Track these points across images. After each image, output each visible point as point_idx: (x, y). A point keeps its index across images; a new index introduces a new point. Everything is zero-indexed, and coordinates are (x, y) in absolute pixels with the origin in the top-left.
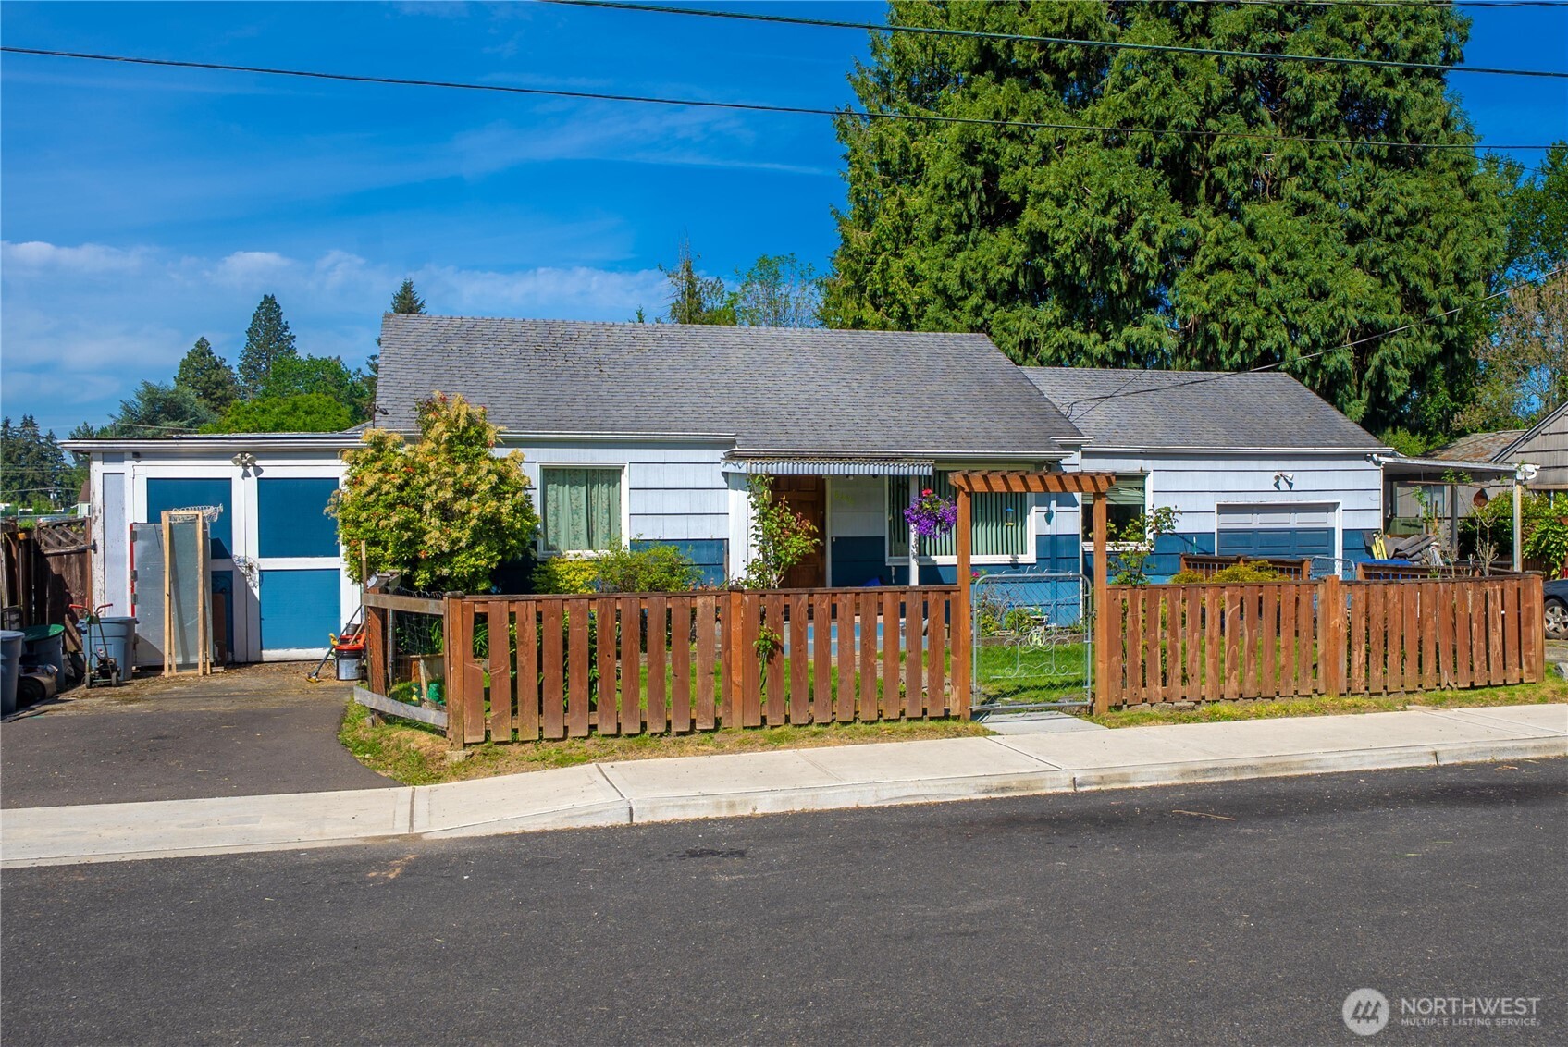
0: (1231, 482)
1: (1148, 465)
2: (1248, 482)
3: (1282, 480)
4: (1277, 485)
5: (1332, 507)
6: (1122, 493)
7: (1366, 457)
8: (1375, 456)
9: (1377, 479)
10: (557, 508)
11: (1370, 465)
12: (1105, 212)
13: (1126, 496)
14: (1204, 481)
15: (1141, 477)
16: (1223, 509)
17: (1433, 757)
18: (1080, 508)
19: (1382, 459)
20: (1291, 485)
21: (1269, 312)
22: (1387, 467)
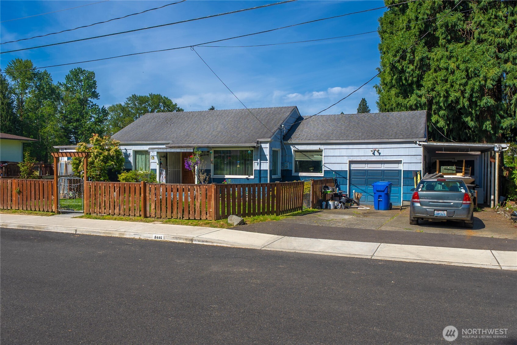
0: (355, 152)
1: (322, 147)
2: (361, 153)
3: (376, 152)
4: (374, 154)
5: (399, 162)
6: (315, 157)
7: (416, 143)
8: (418, 142)
9: (420, 151)
11: (417, 146)
13: (316, 158)
14: (344, 152)
15: (320, 151)
16: (351, 162)
18: (268, 161)
19: (421, 143)
20: (380, 154)
21: (452, 86)
22: (424, 147)
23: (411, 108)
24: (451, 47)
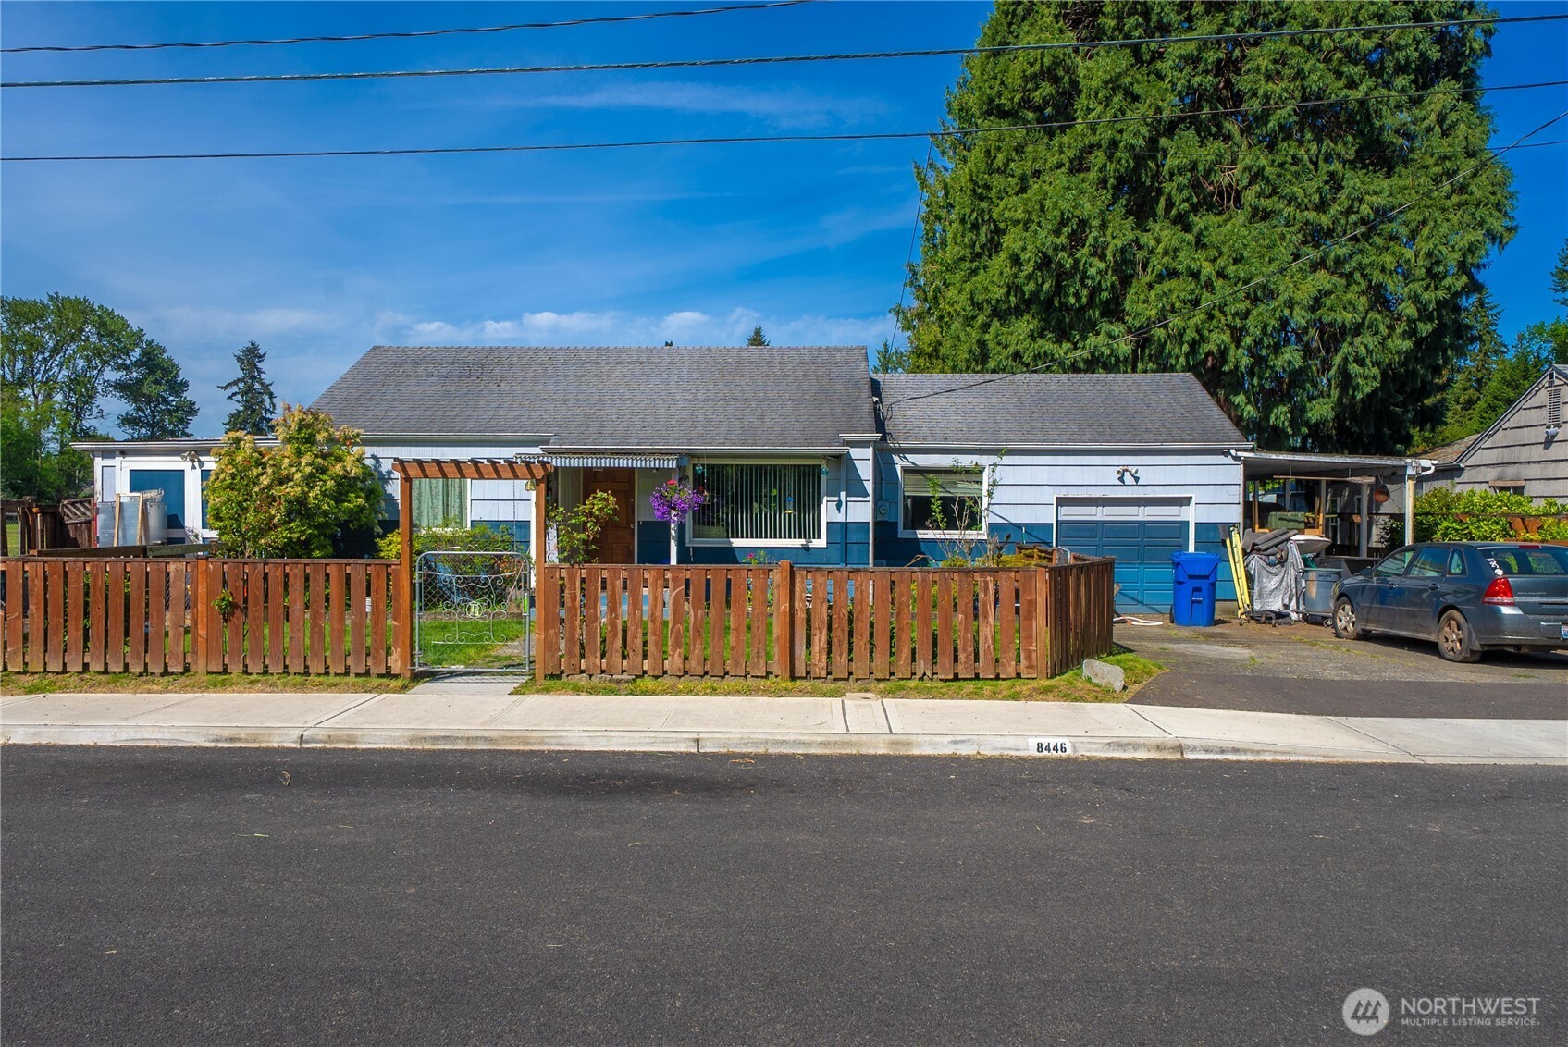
0: (1072, 476)
1: (984, 460)
2: (1090, 476)
3: (1127, 474)
4: (1121, 479)
5: (1185, 501)
6: (960, 486)
7: (1227, 454)
8: (1233, 451)
9: (1237, 473)
10: (420, 494)
11: (1229, 460)
12: (1057, 233)
13: (963, 489)
14: (1042, 475)
15: (975, 473)
16: (1061, 502)
17: (695, 744)
18: (870, 498)
19: (1240, 454)
20: (1137, 479)
21: (1211, 317)
22: (1247, 463)
23: (1074, 368)
24: (1199, 222)
